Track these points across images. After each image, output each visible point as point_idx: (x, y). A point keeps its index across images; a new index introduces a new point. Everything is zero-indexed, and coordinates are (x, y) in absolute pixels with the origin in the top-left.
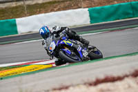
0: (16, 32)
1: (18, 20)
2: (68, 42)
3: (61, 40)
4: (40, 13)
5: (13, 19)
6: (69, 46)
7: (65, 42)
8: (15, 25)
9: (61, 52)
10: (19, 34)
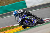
1: (26, 1)
3: (23, 17)
9: (24, 22)
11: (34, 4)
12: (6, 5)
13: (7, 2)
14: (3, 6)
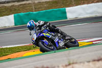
0: (66, 18)
1: (67, 9)
2: (47, 34)
4: (84, 4)
5: (64, 8)
6: (47, 38)
7: (44, 34)
8: (65, 13)
9: (40, 43)
10: (68, 19)
11: (80, 15)
12: (35, 11)
13: (37, 7)
14: (31, 12)
